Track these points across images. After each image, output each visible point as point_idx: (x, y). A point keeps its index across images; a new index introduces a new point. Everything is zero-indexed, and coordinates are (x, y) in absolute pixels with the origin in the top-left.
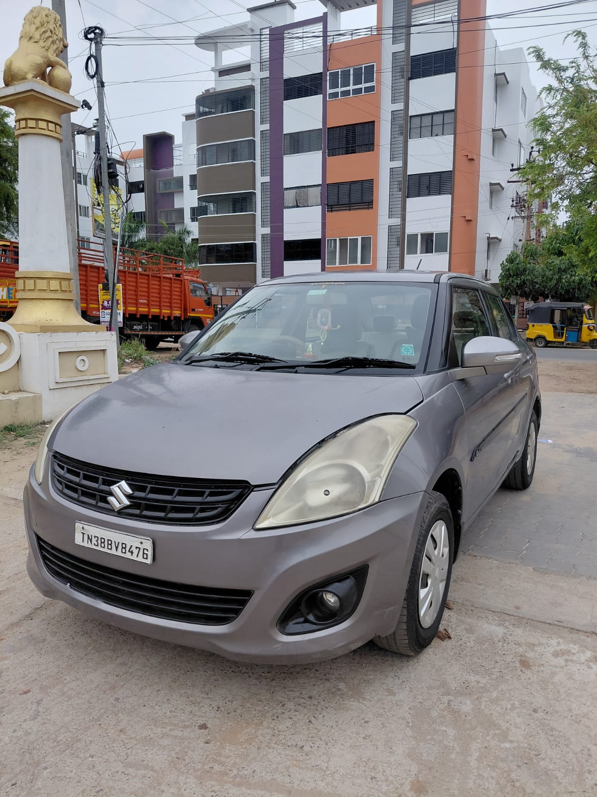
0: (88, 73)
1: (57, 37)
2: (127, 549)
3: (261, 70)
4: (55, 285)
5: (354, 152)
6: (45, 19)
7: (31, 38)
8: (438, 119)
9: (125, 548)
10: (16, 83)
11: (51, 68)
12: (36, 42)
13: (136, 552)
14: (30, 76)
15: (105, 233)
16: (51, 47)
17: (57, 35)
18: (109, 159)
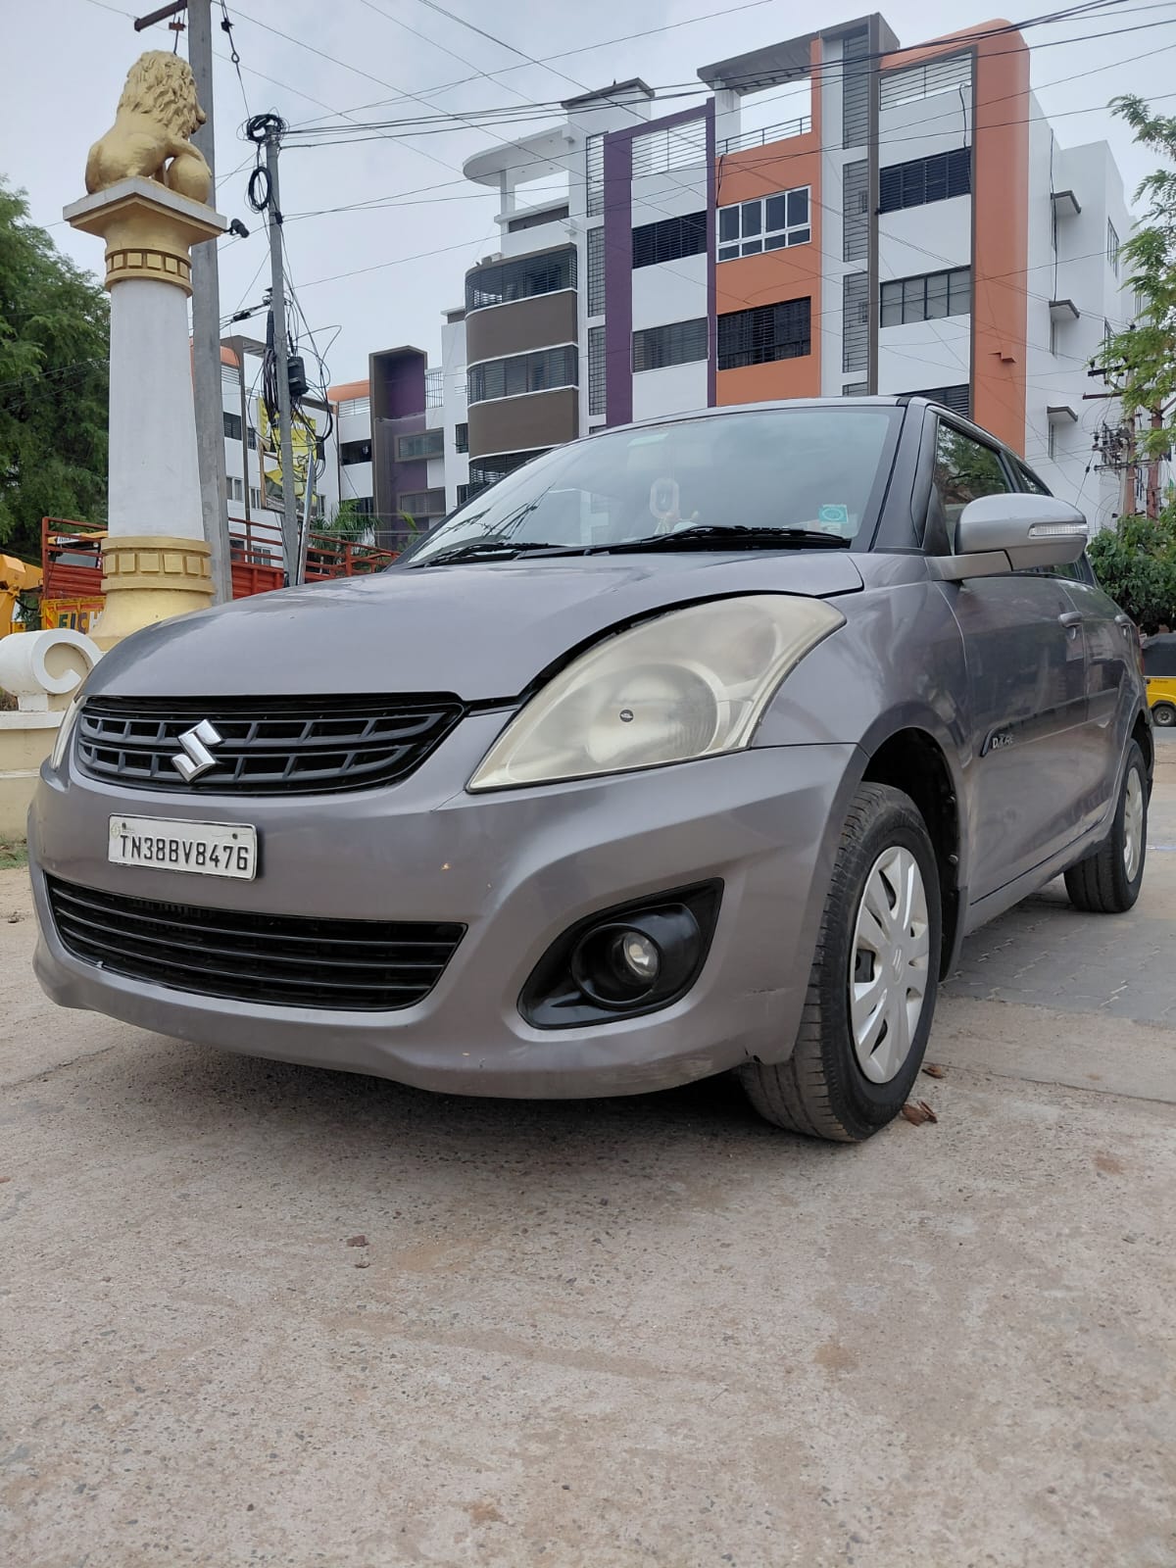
0: (254, 201)
1: (184, 102)
2: (208, 855)
3: (589, 213)
4: (174, 562)
5: (770, 358)
6: (164, 71)
7: (137, 106)
8: (937, 286)
9: (203, 854)
10: (107, 185)
11: (172, 159)
12: (146, 112)
13: (223, 856)
14: (133, 171)
15: (284, 503)
16: (174, 119)
17: (185, 99)
18: (292, 359)
